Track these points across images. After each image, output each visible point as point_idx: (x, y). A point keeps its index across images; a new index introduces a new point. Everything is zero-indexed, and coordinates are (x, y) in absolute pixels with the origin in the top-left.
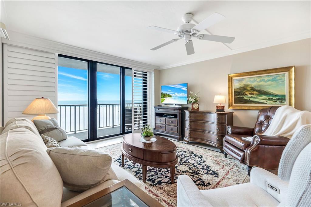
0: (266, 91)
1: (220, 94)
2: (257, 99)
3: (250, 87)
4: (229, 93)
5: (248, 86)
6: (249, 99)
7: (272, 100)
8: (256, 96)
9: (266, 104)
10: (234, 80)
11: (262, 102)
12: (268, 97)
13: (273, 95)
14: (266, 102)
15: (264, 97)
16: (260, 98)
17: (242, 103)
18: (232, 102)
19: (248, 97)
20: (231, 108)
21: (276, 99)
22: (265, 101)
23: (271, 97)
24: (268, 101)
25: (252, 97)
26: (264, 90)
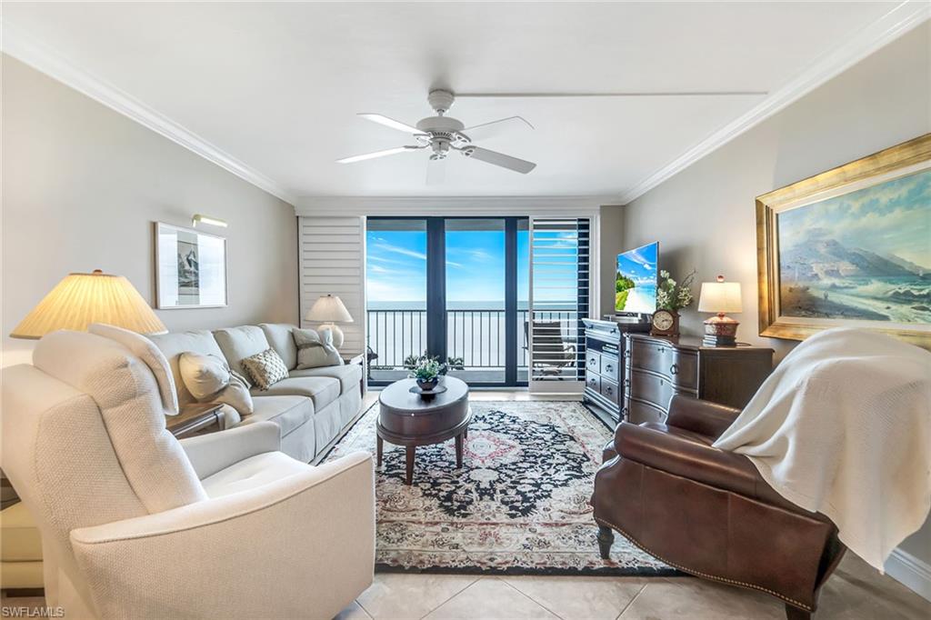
0: (887, 258)
1: (721, 277)
2: (853, 295)
3: (828, 244)
4: (760, 274)
5: (821, 239)
6: (826, 297)
7: (909, 302)
8: (847, 282)
9: (885, 318)
10: (777, 215)
11: (871, 309)
12: (892, 288)
13: (911, 274)
14: (885, 312)
15: (876, 286)
16: (861, 289)
17: (803, 313)
18: (771, 310)
19: (822, 289)
20: (767, 333)
21: (924, 296)
22: (880, 307)
23: (904, 288)
24: (894, 307)
25: (834, 287)
26: (877, 253)
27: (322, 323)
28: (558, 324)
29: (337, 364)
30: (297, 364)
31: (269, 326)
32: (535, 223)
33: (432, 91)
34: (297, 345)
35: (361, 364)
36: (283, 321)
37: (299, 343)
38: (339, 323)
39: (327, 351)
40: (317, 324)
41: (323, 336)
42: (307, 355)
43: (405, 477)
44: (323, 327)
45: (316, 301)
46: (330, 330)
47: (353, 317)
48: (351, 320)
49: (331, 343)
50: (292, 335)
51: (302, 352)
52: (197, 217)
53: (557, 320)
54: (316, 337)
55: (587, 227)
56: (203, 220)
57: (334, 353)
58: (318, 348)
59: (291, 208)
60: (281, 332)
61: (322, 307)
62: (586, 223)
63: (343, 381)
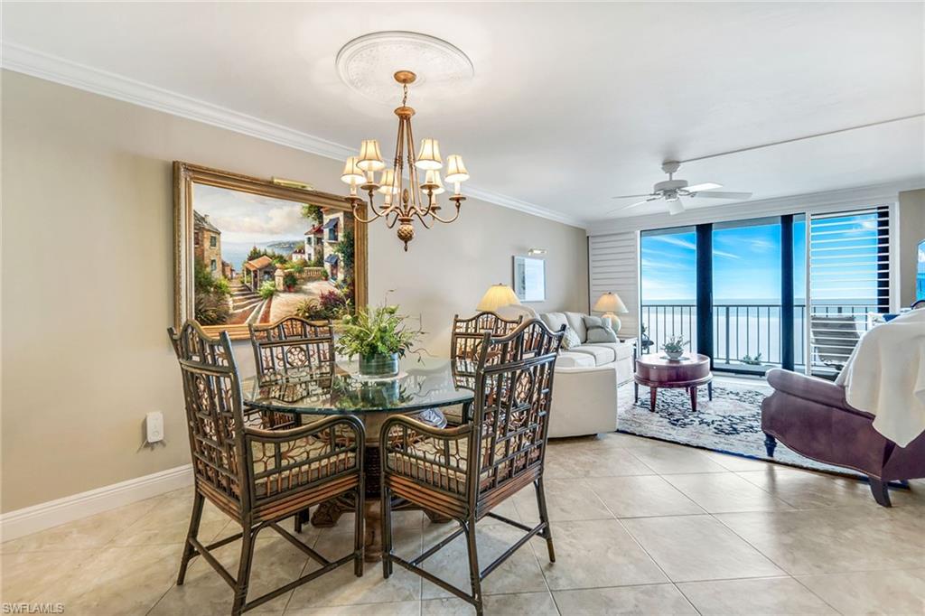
27: (605, 313)
28: (852, 319)
29: (615, 342)
30: (587, 340)
31: (569, 313)
32: (813, 217)
33: (664, 164)
34: (587, 328)
35: (635, 345)
36: (579, 311)
37: (588, 326)
38: (617, 313)
39: (607, 332)
40: (602, 314)
41: (604, 322)
42: (593, 334)
43: (650, 407)
44: (605, 316)
45: (600, 297)
46: (609, 318)
47: (628, 309)
48: (627, 311)
49: (610, 327)
50: (584, 320)
51: (589, 332)
52: (532, 251)
53: (850, 314)
54: (600, 323)
55: (886, 214)
56: (535, 252)
57: (611, 334)
58: (600, 330)
59: (584, 231)
60: (576, 318)
61: (605, 301)
62: (886, 210)
63: (617, 352)
